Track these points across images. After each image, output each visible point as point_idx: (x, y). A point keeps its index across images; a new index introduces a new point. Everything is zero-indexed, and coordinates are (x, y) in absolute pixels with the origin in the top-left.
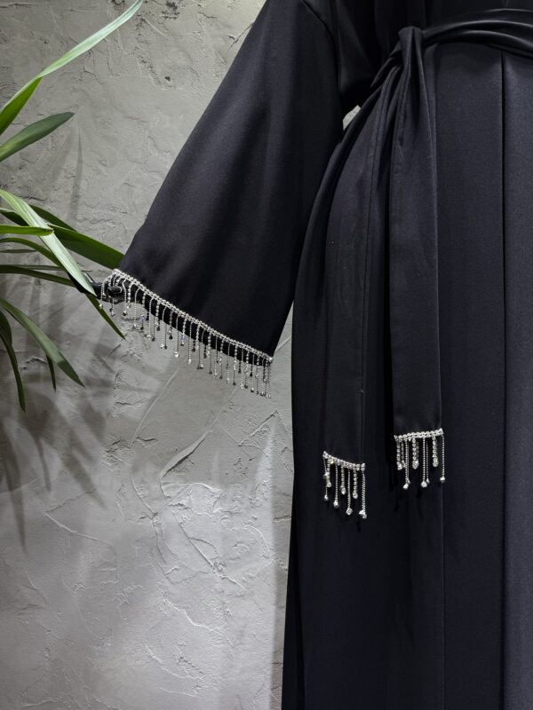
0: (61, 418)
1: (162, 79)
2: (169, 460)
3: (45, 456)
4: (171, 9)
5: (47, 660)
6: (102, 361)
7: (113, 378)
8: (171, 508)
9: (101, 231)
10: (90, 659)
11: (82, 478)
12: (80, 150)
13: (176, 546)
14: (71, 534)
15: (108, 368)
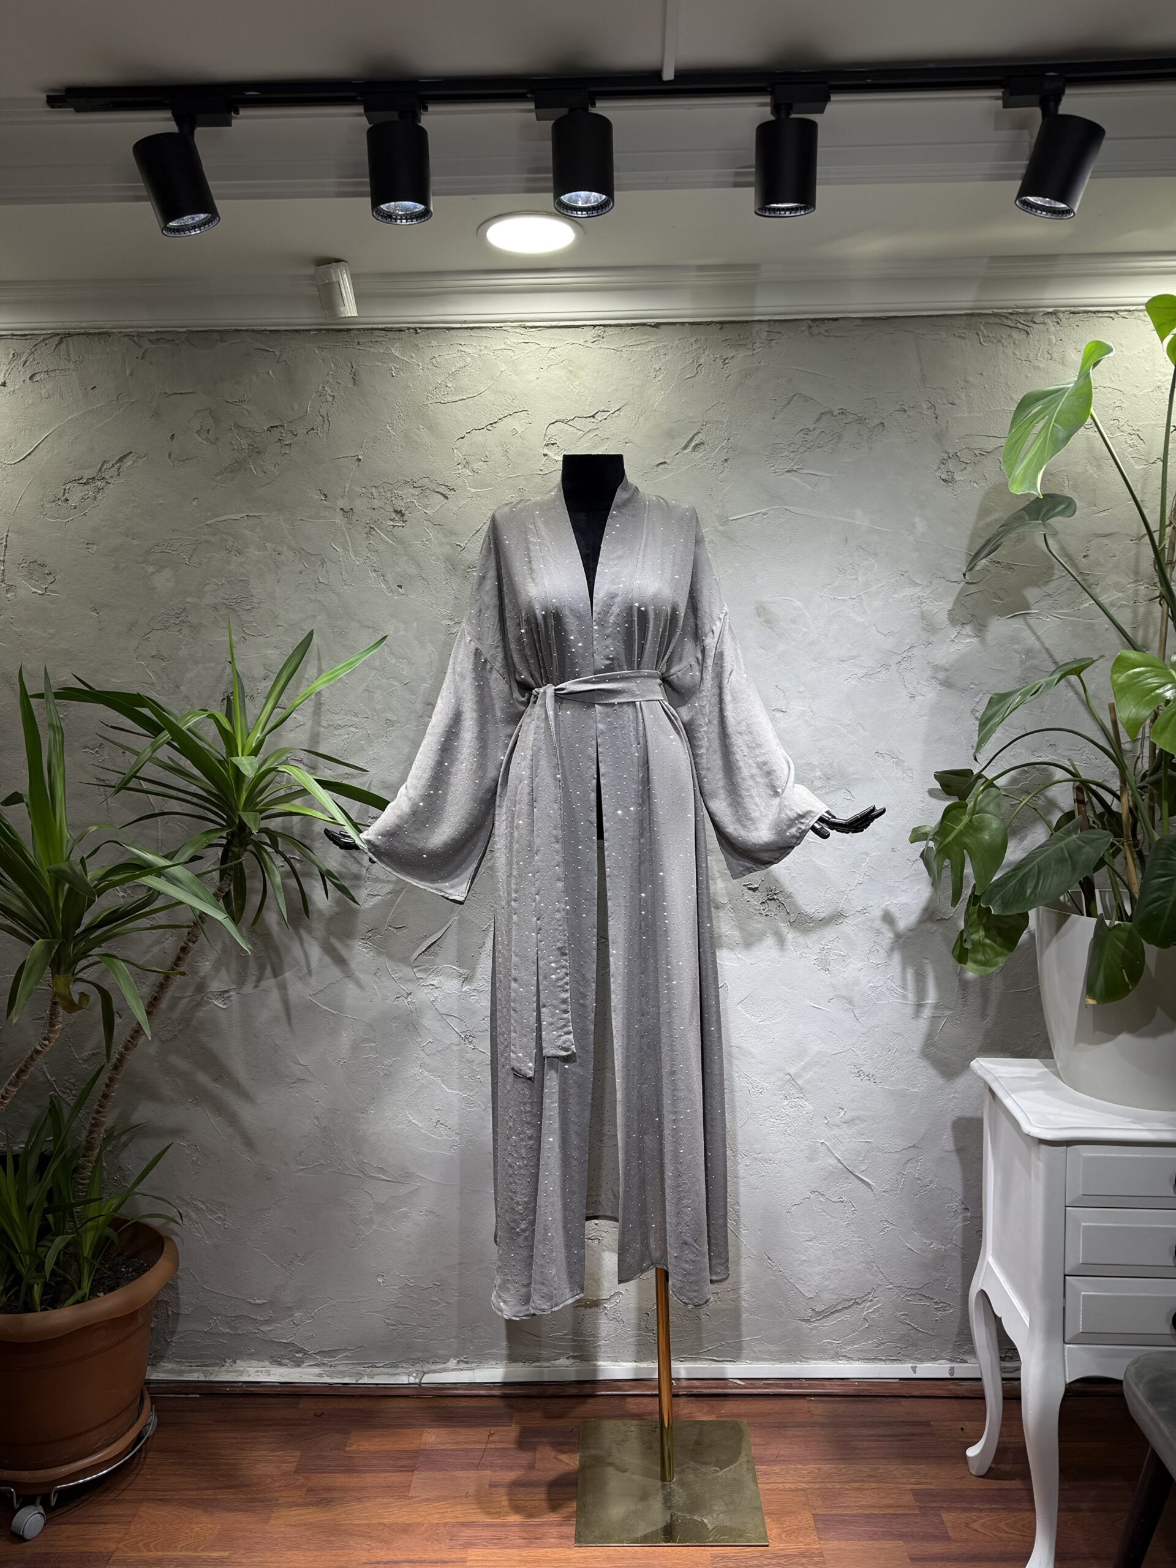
0: (319, 911)
1: (394, 588)
2: (419, 945)
3: (306, 945)
4: (399, 515)
5: (316, 1127)
6: (354, 857)
7: (364, 872)
8: (424, 987)
9: (346, 736)
10: (355, 1125)
11: (340, 961)
12: (319, 660)
13: (428, 1021)
14: (333, 1015)
15: (358, 863)
